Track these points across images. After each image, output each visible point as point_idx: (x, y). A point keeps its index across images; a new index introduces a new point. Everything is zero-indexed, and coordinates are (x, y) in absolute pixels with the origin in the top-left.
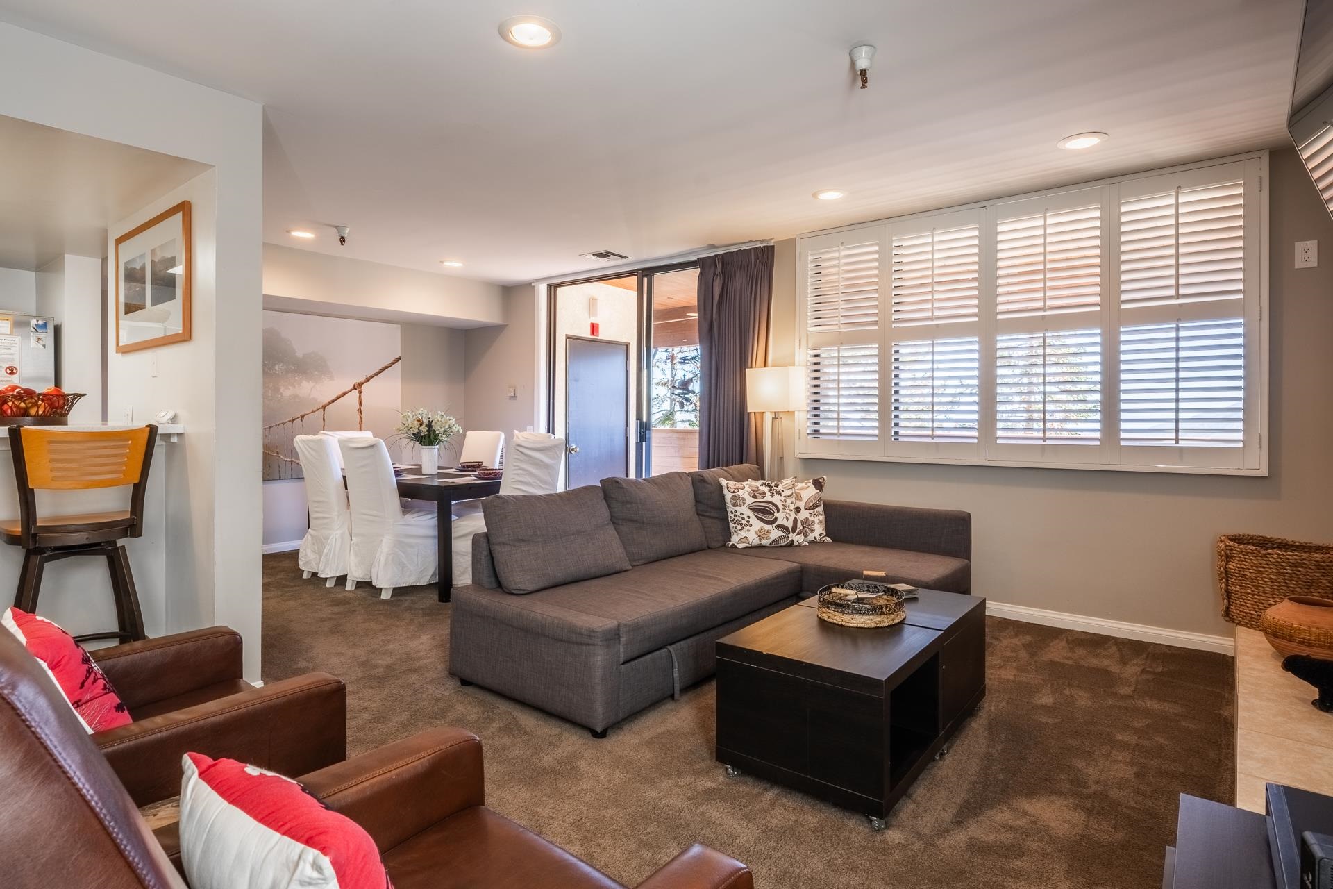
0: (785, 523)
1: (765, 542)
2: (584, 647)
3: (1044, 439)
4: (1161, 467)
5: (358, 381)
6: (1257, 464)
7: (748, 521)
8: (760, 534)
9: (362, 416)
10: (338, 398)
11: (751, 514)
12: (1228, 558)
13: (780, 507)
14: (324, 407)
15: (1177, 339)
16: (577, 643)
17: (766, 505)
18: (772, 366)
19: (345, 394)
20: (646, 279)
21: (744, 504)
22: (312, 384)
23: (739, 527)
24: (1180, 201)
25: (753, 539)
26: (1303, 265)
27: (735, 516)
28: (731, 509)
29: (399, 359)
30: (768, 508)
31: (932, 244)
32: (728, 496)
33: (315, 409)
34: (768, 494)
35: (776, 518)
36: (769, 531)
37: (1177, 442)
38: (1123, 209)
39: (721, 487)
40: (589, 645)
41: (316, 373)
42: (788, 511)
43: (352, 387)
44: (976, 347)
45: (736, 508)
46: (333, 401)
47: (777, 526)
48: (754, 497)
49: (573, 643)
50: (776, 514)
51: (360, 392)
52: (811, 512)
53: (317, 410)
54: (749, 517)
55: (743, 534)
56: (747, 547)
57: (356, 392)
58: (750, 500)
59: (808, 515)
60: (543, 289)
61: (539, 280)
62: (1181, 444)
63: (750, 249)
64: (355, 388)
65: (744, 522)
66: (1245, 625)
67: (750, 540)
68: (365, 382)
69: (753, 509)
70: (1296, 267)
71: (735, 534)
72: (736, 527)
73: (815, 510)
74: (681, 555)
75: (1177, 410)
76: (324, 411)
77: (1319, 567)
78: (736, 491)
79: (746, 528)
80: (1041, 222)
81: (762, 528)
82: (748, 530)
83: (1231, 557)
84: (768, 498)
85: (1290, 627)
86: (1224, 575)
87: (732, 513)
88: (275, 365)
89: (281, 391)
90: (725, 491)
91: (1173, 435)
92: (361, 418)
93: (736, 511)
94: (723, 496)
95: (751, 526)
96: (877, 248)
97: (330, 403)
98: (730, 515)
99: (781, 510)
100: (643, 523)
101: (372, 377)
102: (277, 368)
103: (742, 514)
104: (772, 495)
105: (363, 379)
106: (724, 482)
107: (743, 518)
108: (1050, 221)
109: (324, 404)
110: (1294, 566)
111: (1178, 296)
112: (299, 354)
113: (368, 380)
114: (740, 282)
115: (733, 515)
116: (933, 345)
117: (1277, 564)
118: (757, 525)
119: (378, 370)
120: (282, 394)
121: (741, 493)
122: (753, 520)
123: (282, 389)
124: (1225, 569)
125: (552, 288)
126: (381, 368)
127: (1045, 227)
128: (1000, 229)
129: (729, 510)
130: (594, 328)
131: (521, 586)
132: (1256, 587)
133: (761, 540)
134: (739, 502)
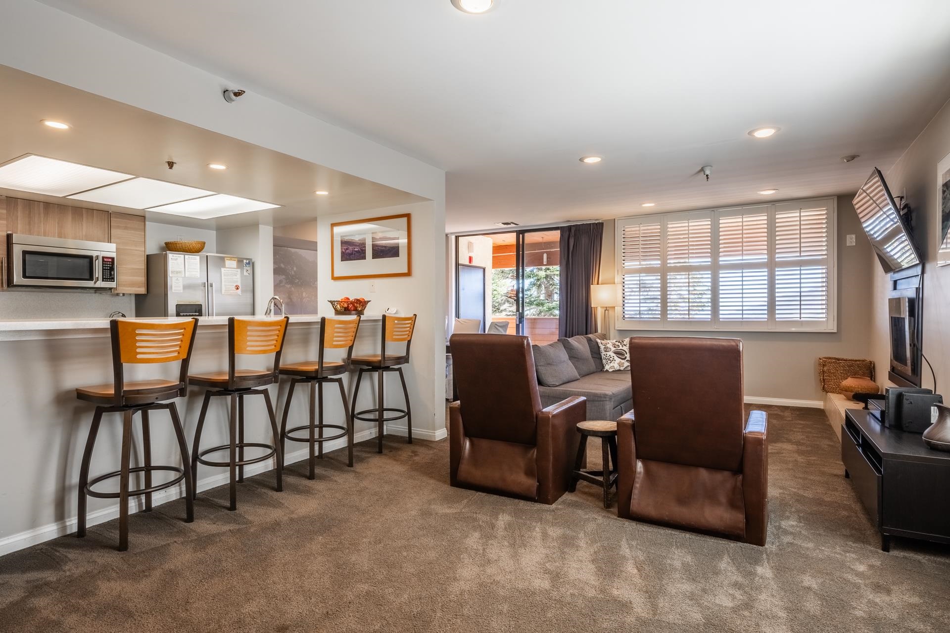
1: (622, 368)
2: (601, 402)
3: (742, 318)
4: (793, 330)
6: (832, 327)
7: (613, 359)
8: (620, 365)
12: (824, 366)
15: (800, 274)
16: (598, 401)
17: (622, 351)
18: (602, 284)
20: (521, 235)
21: (610, 351)
23: (609, 362)
24: (802, 214)
25: (617, 367)
26: (850, 245)
27: (606, 356)
28: (603, 353)
31: (688, 226)
32: (602, 347)
34: (621, 346)
35: (626, 357)
36: (623, 363)
37: (800, 319)
38: (777, 216)
39: (597, 343)
40: (604, 401)
44: (710, 276)
45: (607, 353)
47: (627, 361)
48: (615, 347)
49: (596, 401)
50: (626, 355)
54: (613, 357)
55: (612, 364)
56: (613, 371)
58: (613, 349)
60: (453, 237)
61: (452, 233)
62: (802, 319)
63: (590, 224)
65: (611, 359)
66: (831, 392)
67: (615, 367)
69: (615, 353)
70: (848, 245)
71: (607, 365)
72: (607, 362)
74: (592, 373)
75: (800, 305)
77: (858, 366)
78: (606, 345)
79: (613, 362)
80: (741, 220)
81: (620, 362)
83: (825, 365)
84: (621, 348)
85: (851, 387)
86: (822, 373)
87: (604, 355)
90: (600, 345)
91: (798, 316)
93: (607, 354)
94: (599, 347)
95: (615, 361)
96: (659, 227)
98: (603, 356)
100: (578, 359)
103: (610, 355)
104: (622, 346)
106: (599, 341)
107: (611, 357)
108: (744, 220)
110: (849, 367)
111: (801, 256)
114: (584, 240)
115: (605, 356)
117: (843, 367)
118: (618, 360)
121: (608, 345)
122: (616, 358)
124: (823, 370)
125: (457, 238)
127: (742, 222)
128: (721, 221)
129: (602, 354)
130: (470, 259)
131: (552, 383)
132: (835, 376)
133: (620, 367)
134: (608, 350)
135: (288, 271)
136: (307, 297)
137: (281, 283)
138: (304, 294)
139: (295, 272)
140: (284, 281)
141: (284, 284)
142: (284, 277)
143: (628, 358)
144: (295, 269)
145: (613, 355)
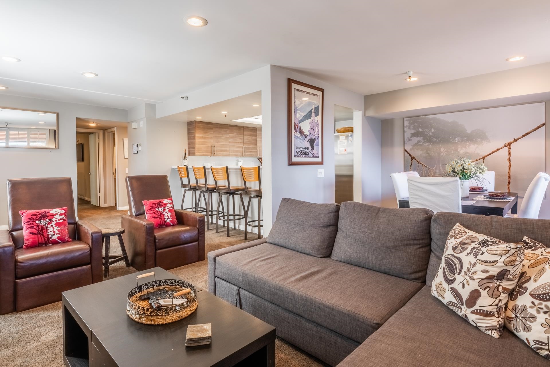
0: (459, 289)
1: (442, 300)
5: (508, 142)
8: (438, 288)
9: (511, 162)
10: (493, 152)
13: (465, 269)
14: (484, 158)
19: (498, 150)
22: (476, 146)
25: (434, 290)
29: (544, 124)
30: (455, 265)
33: (478, 159)
35: (455, 279)
36: (444, 290)
41: (479, 140)
42: (468, 278)
43: (503, 145)
46: (490, 154)
47: (451, 288)
50: (456, 275)
51: (510, 148)
52: (537, 302)
53: (480, 159)
57: (506, 149)
59: (529, 304)
64: (505, 146)
68: (513, 142)
73: (544, 303)
76: (484, 160)
88: (456, 138)
89: (459, 150)
92: (510, 163)
95: (437, 276)
97: (487, 156)
99: (463, 273)
101: (519, 138)
102: (456, 139)
105: (512, 140)
109: (484, 156)
112: (469, 131)
113: (515, 141)
119: (524, 134)
120: (459, 152)
122: (441, 272)
123: (459, 149)
126: (526, 133)
133: (438, 295)
135: (426, 133)
136: (445, 151)
137: (419, 143)
138: (442, 149)
139: (432, 133)
140: (422, 141)
141: (422, 143)
142: (421, 138)
144: (433, 130)
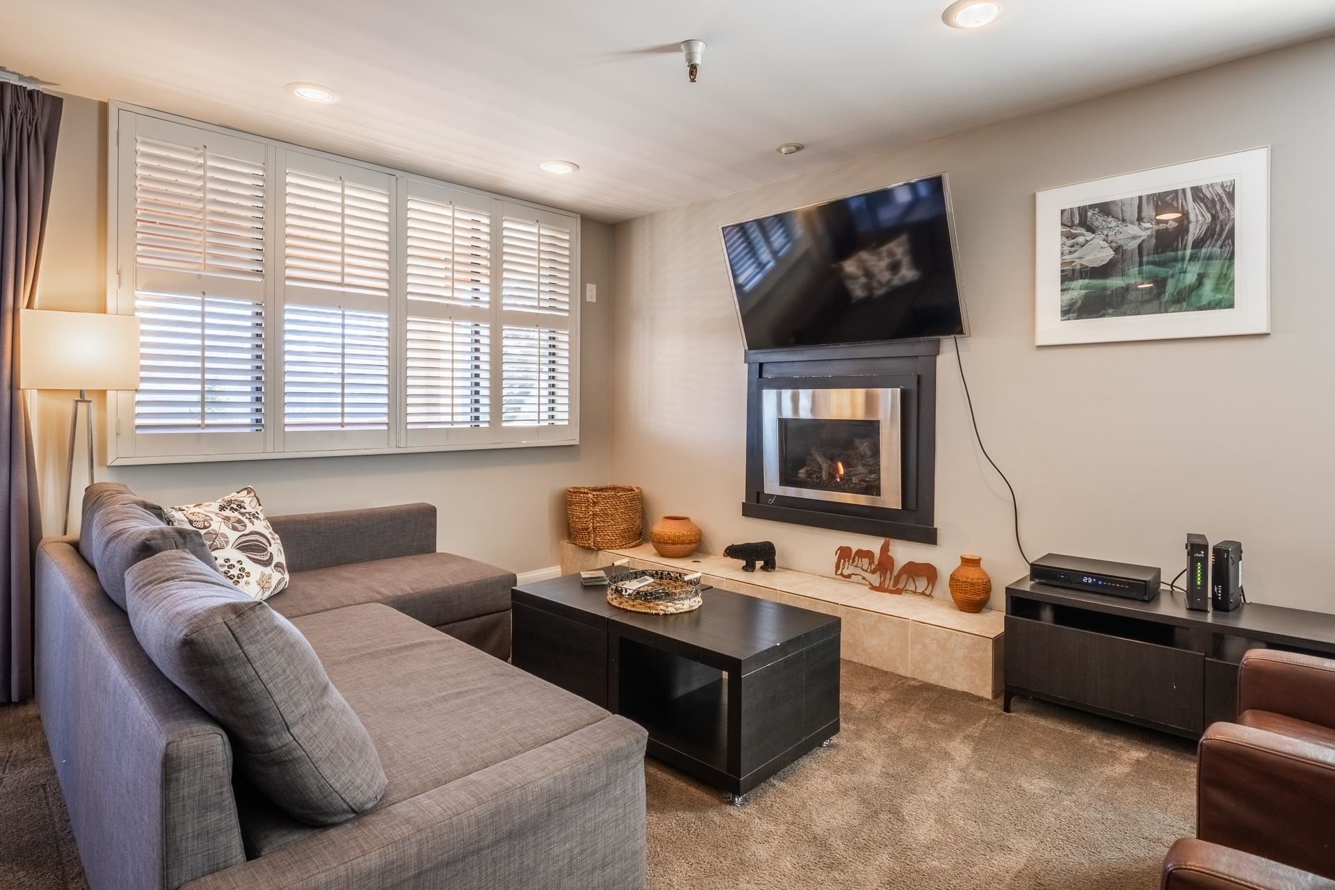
7: (242, 569)
11: (241, 556)
17: (257, 537)
21: (227, 543)
25: (258, 592)
30: (257, 541)
34: (248, 521)
36: (273, 576)
42: (277, 541)
47: (277, 566)
48: (235, 528)
50: (269, 549)
54: (240, 562)
58: (233, 536)
65: (234, 572)
69: (242, 549)
78: (207, 524)
79: (242, 581)
81: (263, 573)
82: (247, 583)
84: (250, 528)
93: (217, 559)
95: (248, 575)
96: (252, 171)
103: (227, 560)
104: (253, 522)
107: (231, 567)
111: (539, 307)
116: (343, 316)
118: (256, 571)
121: (217, 526)
122: (249, 566)
134: (217, 543)
143: (280, 558)
145: (236, 555)
